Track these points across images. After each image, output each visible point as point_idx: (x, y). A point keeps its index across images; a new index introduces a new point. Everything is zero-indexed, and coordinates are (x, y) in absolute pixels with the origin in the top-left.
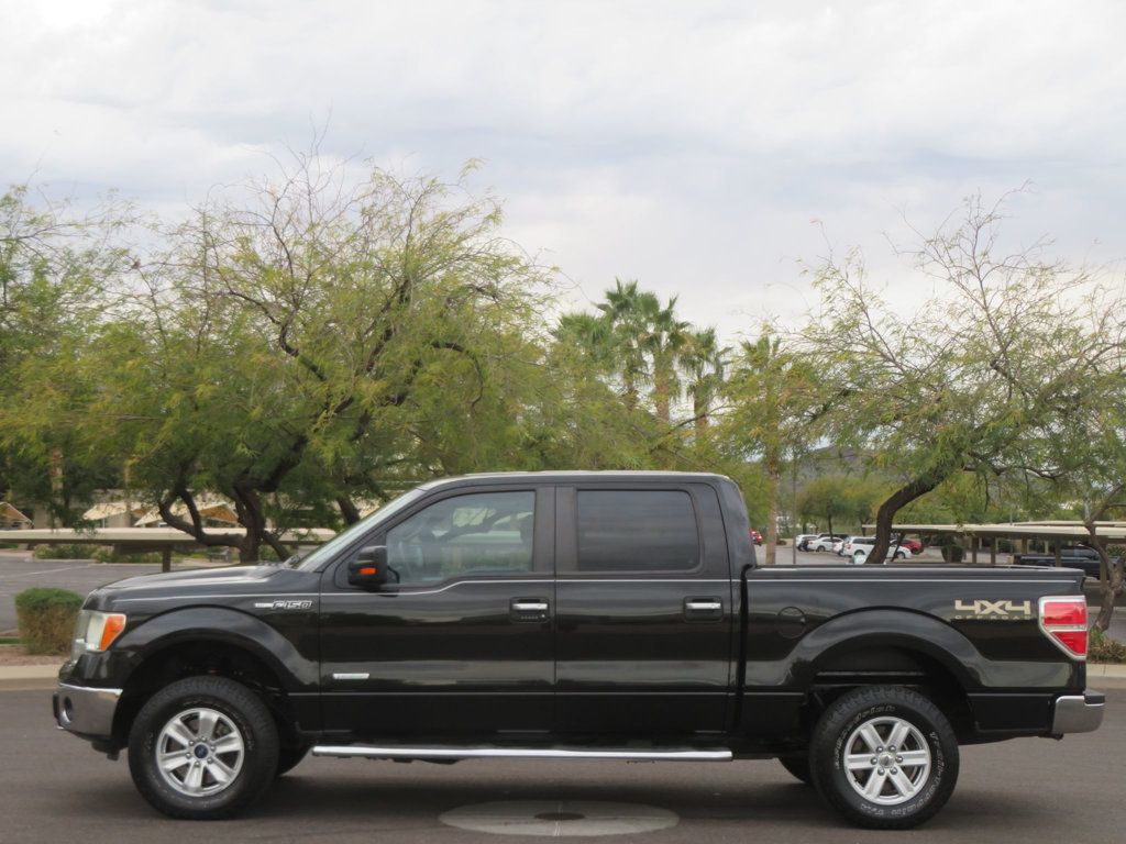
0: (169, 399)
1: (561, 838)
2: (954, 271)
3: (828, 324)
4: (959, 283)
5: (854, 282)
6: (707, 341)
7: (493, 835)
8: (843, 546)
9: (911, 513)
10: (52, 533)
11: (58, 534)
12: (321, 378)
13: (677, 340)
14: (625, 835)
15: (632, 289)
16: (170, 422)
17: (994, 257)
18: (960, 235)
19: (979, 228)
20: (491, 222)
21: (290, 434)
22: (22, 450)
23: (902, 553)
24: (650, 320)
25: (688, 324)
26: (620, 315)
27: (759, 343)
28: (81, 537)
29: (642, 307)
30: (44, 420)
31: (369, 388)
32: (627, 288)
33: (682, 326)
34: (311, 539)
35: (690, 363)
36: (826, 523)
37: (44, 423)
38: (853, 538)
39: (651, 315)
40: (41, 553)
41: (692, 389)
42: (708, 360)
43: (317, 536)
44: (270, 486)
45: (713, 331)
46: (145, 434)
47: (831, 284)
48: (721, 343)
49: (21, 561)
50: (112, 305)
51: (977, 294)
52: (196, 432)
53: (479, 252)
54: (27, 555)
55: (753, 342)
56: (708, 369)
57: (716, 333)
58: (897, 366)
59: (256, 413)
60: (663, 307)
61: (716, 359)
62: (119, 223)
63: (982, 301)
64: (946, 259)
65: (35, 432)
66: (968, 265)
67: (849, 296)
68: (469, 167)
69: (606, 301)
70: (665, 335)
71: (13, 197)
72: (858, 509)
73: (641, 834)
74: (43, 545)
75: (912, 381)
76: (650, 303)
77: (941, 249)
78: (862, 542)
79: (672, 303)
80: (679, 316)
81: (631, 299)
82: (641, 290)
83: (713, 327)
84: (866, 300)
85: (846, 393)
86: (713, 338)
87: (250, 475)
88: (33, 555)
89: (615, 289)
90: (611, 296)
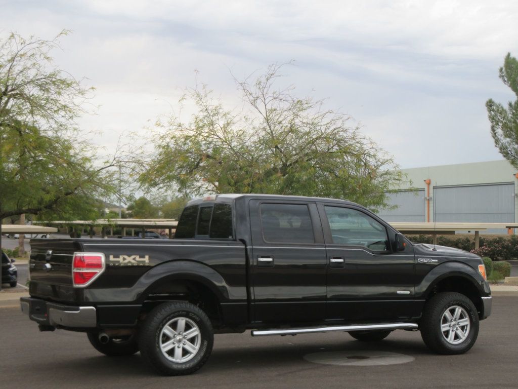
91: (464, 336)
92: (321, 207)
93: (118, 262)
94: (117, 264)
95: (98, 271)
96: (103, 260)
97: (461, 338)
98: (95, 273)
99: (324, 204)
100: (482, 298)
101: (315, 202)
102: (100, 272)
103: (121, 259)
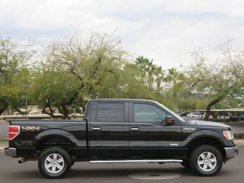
0: (48, 85)
1: (157, 180)
2: (223, 52)
3: (195, 65)
4: (224, 55)
5: (201, 55)
6: (160, 69)
7: (142, 180)
8: (190, 115)
9: (205, 107)
10: (17, 116)
11: (18, 116)
12: (81, 80)
13: (153, 69)
14: (171, 179)
15: (142, 57)
16: (47, 90)
17: (232, 49)
18: (224, 44)
19: (229, 42)
20: (119, 43)
21: (74, 92)
22: (14, 97)
23: (203, 116)
24: (147, 64)
25: (156, 65)
26: (139, 63)
27: (172, 69)
28: (23, 117)
29: (145, 61)
30: (19, 90)
31: (94, 81)
32: (141, 57)
33: (154, 66)
34: (75, 116)
35: (156, 74)
36: (186, 110)
37: (19, 91)
38: (192, 113)
39: (147, 63)
40: (7, 121)
41: (156, 80)
42: (160, 73)
43: (77, 115)
44: (69, 104)
45: (161, 67)
46: (42, 93)
47: (195, 55)
48: (163, 69)
49: (2, 123)
50: (33, 64)
51: (229, 57)
52: (53, 92)
53: (117, 50)
54: (4, 121)
55: (170, 69)
56: (160, 75)
57: (162, 67)
58: (211, 74)
59: (68, 87)
60: (150, 61)
61: (162, 73)
62: (32, 45)
63: (230, 59)
64: (221, 49)
65: (17, 93)
66: (226, 50)
67: (200, 58)
68: (115, 31)
69: (136, 60)
70: (151, 68)
71: (8, 40)
72: (193, 107)
73: (175, 179)
74: (7, 119)
75: (215, 77)
76: (147, 61)
77: (220, 47)
78: (194, 114)
79: (152, 61)
80: (154, 63)
81: (142, 60)
82: (144, 58)
83: (161, 66)
84: (204, 59)
85: (200, 80)
86: (161, 68)
87: (65, 102)
88: (5, 121)
89: (138, 58)
90: (137, 59)
91: (213, 167)
92: (131, 104)
93: (26, 129)
94: (25, 130)
95: (17, 133)
96: (19, 129)
97: (211, 169)
98: (16, 134)
99: (133, 102)
100: (225, 148)
101: (128, 102)
102: (17, 134)
103: (27, 128)
